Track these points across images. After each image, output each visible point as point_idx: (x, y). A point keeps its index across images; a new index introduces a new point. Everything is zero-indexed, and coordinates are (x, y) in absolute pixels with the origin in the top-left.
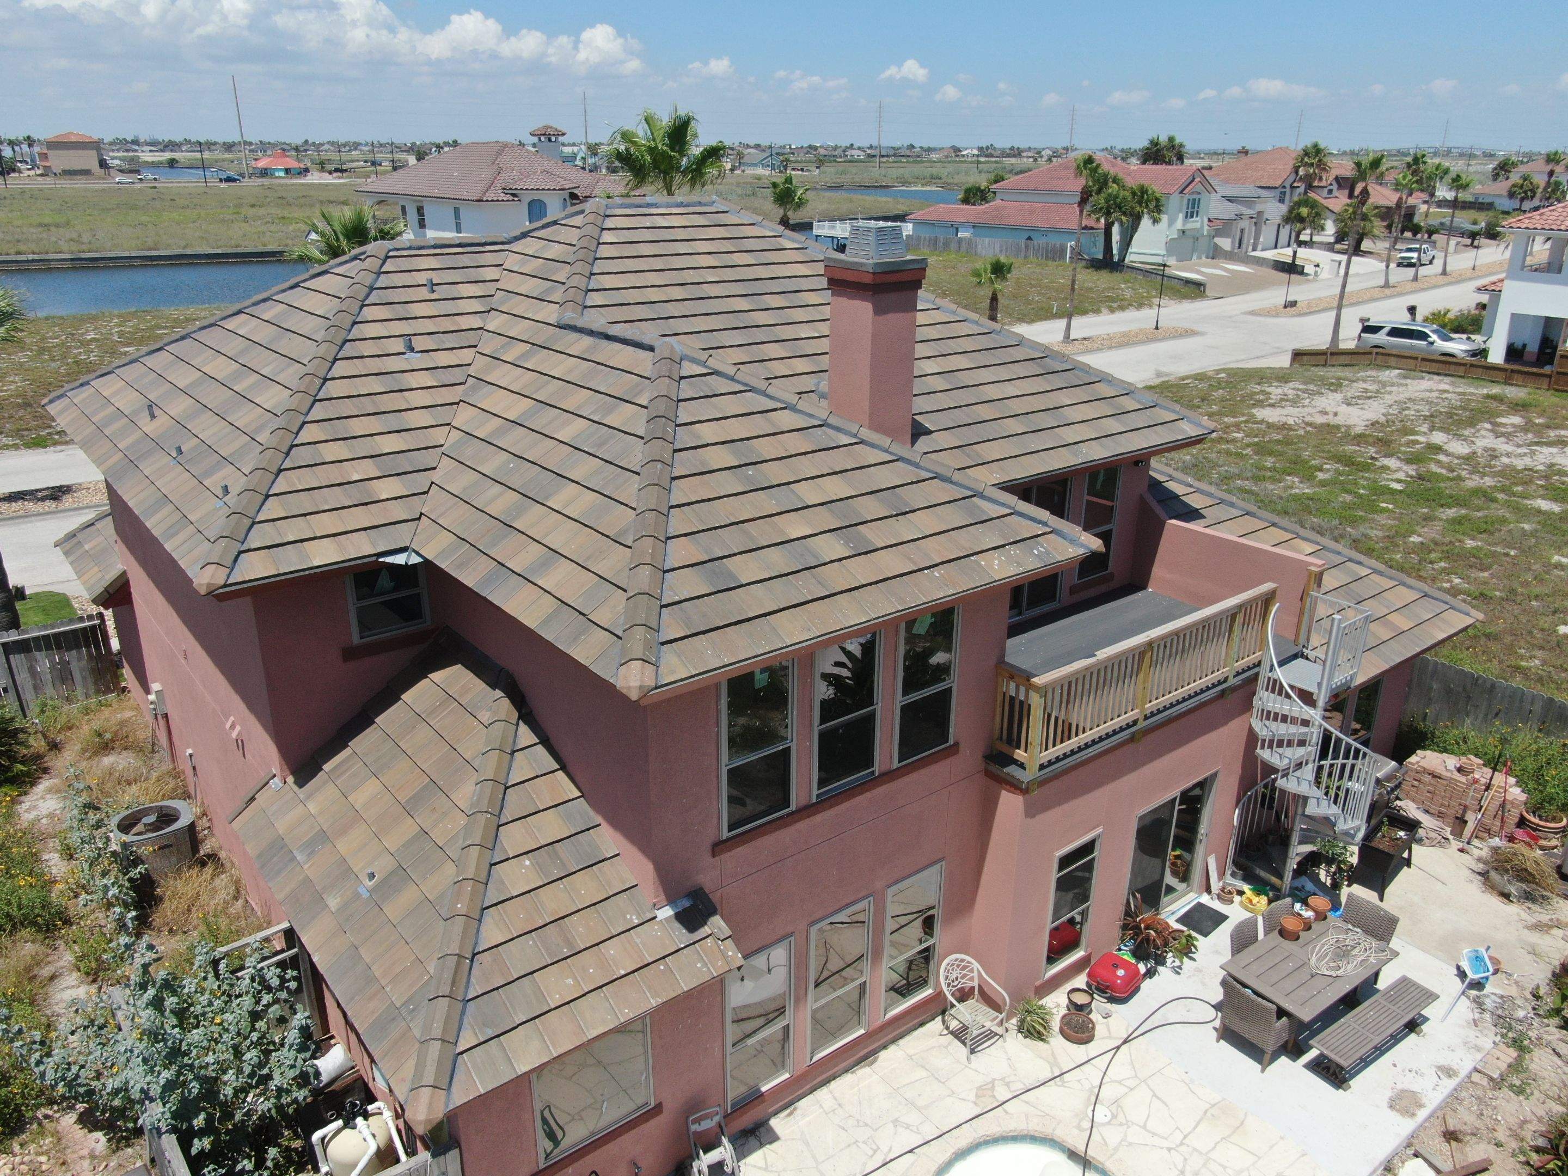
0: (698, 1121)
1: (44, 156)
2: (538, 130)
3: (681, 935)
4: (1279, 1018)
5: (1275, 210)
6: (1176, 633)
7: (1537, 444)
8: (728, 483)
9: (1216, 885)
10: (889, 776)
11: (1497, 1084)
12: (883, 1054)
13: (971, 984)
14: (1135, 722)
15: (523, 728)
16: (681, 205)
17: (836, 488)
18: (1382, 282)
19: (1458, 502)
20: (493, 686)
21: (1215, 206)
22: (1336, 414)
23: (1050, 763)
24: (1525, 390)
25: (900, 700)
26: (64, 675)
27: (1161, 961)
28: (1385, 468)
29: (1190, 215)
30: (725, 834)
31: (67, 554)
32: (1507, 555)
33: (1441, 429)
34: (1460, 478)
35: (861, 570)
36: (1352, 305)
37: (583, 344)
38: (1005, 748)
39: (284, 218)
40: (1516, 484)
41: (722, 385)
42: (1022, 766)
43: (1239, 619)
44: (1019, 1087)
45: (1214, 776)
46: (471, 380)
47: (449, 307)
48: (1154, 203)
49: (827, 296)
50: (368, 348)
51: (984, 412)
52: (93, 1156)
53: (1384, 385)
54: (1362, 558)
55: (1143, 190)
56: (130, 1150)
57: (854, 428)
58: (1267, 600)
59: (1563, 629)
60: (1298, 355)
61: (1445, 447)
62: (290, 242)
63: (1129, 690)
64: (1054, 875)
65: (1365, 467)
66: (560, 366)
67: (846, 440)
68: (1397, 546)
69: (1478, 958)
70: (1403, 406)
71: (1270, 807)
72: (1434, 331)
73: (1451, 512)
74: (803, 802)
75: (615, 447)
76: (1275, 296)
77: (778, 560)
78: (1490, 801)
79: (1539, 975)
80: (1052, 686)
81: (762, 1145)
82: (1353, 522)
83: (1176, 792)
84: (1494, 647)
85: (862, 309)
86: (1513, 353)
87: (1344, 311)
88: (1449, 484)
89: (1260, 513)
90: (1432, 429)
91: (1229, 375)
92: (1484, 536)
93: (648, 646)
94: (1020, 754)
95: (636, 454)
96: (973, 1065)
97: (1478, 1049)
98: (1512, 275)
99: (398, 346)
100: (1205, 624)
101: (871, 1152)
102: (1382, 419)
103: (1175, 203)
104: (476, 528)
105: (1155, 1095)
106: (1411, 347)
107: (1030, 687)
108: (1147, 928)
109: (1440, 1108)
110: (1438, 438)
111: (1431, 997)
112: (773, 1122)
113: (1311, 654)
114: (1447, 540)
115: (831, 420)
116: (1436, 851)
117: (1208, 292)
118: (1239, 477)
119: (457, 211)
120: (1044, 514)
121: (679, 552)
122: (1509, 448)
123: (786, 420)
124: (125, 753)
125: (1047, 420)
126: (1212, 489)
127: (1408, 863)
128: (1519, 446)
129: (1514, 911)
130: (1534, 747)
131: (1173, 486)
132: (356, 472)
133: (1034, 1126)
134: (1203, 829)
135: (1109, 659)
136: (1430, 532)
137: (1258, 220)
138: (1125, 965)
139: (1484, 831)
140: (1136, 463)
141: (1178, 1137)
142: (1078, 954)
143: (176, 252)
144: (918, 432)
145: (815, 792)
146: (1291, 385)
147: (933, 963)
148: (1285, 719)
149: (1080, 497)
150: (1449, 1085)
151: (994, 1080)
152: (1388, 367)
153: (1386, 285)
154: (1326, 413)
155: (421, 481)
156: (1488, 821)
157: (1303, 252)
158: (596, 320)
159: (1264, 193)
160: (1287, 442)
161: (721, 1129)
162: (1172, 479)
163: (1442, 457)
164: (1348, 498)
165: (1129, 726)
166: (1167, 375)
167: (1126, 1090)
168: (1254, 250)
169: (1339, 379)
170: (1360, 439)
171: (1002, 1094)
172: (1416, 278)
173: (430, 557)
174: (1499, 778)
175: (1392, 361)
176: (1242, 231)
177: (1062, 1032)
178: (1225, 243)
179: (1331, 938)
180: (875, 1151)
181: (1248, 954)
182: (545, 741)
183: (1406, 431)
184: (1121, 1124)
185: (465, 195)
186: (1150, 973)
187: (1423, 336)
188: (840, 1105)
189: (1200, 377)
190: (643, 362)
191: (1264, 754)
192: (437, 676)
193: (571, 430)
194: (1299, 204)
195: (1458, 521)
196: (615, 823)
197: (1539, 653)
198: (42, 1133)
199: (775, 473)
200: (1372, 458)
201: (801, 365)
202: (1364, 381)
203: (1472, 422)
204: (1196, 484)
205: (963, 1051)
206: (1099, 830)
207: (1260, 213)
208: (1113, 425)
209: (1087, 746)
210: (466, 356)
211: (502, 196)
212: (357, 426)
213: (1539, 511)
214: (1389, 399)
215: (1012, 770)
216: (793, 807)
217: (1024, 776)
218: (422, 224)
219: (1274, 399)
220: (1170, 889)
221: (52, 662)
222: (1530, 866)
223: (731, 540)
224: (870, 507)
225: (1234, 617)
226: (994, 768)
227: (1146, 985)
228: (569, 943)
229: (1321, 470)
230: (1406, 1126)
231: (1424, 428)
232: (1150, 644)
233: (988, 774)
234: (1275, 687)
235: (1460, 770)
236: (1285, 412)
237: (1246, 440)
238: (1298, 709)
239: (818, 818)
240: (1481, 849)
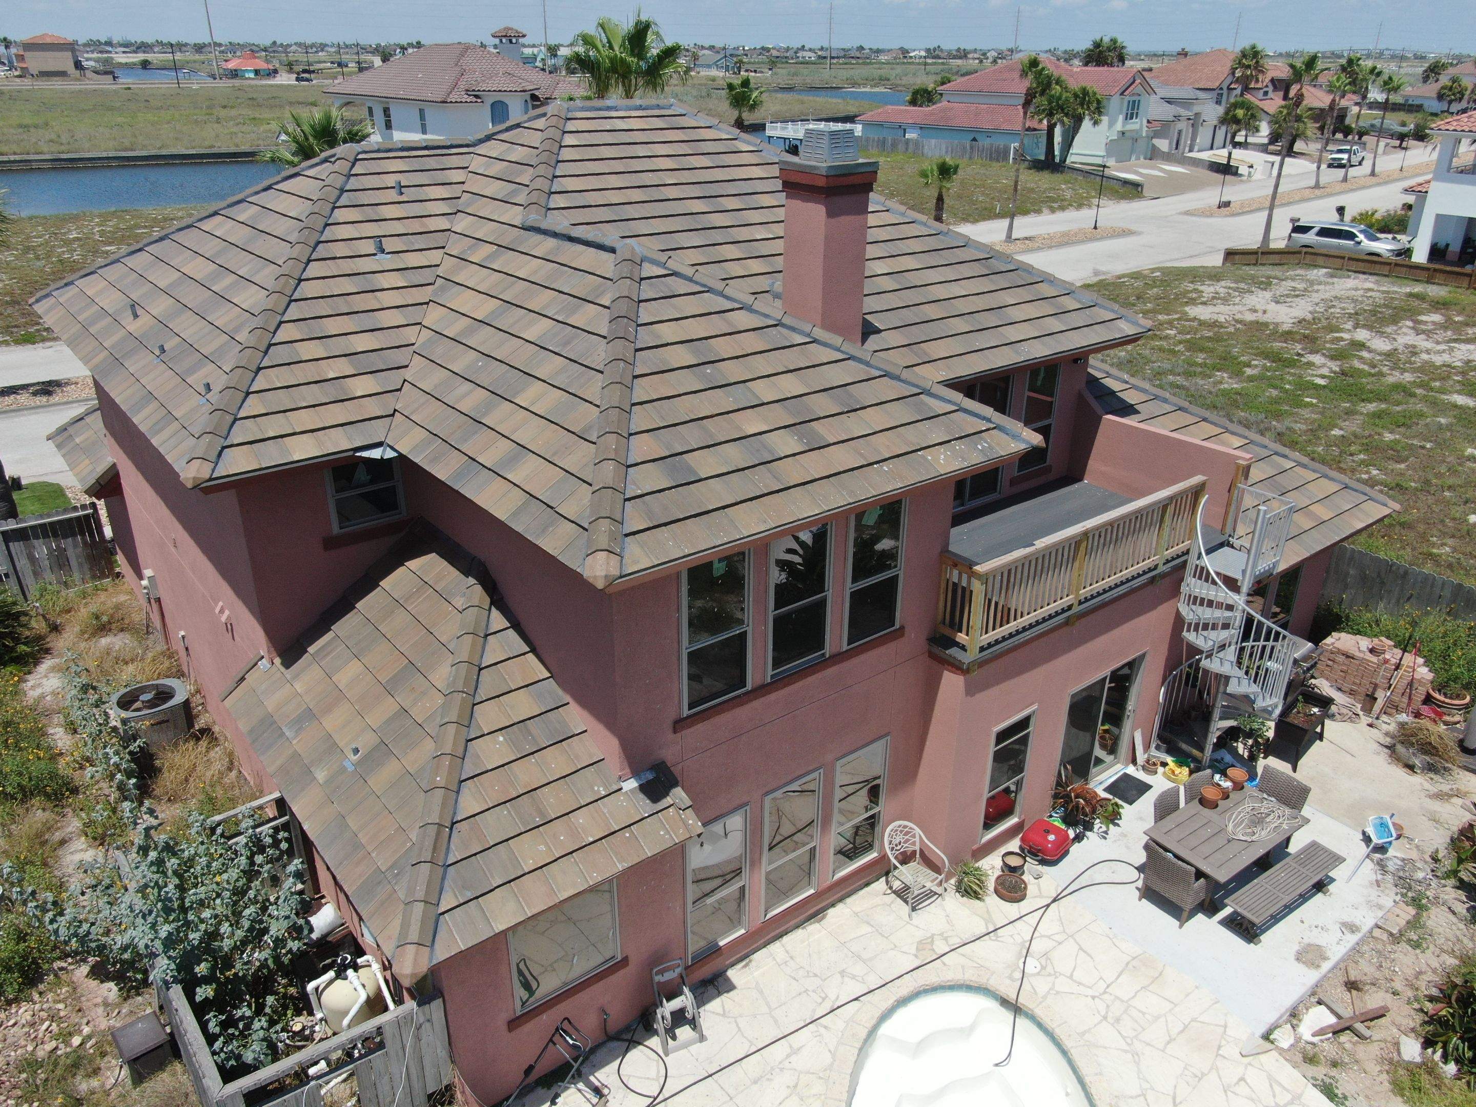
0: (661, 972)
1: (21, 58)
2: (500, 31)
3: (645, 805)
4: (1197, 879)
5: (1212, 112)
6: (1111, 524)
7: (1455, 341)
8: (688, 381)
9: (1141, 757)
10: (839, 657)
11: (1396, 938)
12: (831, 912)
13: (912, 848)
14: (1070, 607)
15: (495, 613)
16: (640, 108)
17: (791, 385)
18: (1312, 183)
19: (1380, 397)
20: (467, 574)
21: (1154, 108)
22: (1265, 312)
23: (990, 645)
24: (1447, 289)
25: (849, 587)
26: (60, 562)
27: (1089, 827)
28: (1310, 364)
29: (1130, 116)
30: (686, 712)
31: (59, 447)
32: (1423, 447)
33: (1364, 326)
34: (1381, 374)
35: (815, 465)
36: (1283, 205)
37: (548, 245)
38: (947, 631)
39: (254, 119)
40: (1435, 380)
41: (682, 287)
42: (963, 648)
43: (1170, 510)
44: (956, 941)
45: (1143, 656)
46: (440, 281)
47: (416, 209)
48: (1095, 105)
49: (781, 198)
50: (340, 250)
51: (932, 311)
52: (106, 1004)
53: (1312, 283)
54: (1287, 451)
55: (1085, 92)
56: (140, 998)
57: (807, 328)
58: (1197, 492)
59: (1474, 518)
60: (1230, 254)
61: (1368, 344)
62: (261, 142)
63: (1064, 577)
64: (992, 748)
65: (1291, 363)
66: (526, 267)
67: (799, 339)
68: (1319, 438)
69: (1383, 825)
70: (1329, 304)
71: (1194, 686)
72: (1361, 232)
73: (1372, 407)
74: (759, 682)
75: (580, 346)
76: (1210, 196)
77: (735, 455)
78: (1400, 680)
79: (1439, 840)
80: (993, 573)
81: (719, 994)
82: (1278, 416)
83: (1106, 672)
84: (1410, 535)
85: (815, 212)
86: (1436, 253)
87: (1275, 211)
88: (1371, 379)
89: (1193, 408)
90: (1356, 326)
91: (1163, 273)
92: (1402, 429)
93: (613, 538)
94: (961, 637)
95: (599, 353)
96: (914, 922)
97: (1380, 907)
98: (1438, 177)
99: (369, 247)
100: (1138, 515)
101: (820, 1000)
102: (1309, 317)
103: (1115, 105)
104: (448, 424)
105: (1081, 949)
106: (1339, 247)
107: (972, 574)
108: (1076, 797)
109: (1342, 960)
110: (1362, 335)
111: (1338, 860)
112: (730, 973)
113: (1237, 543)
114: (1367, 433)
115: (787, 320)
116: (1347, 726)
117: (1145, 193)
118: (1172, 372)
119: (421, 111)
120: (988, 411)
121: (641, 448)
122: (1429, 345)
123: (742, 319)
124: (121, 635)
125: (991, 319)
126: (1146, 385)
127: (1320, 737)
128: (1438, 343)
129: (1418, 781)
130: (1442, 629)
131: (1109, 383)
132: (332, 370)
133: (970, 976)
134: (1130, 706)
135: (1047, 548)
136: (1351, 426)
137: (1196, 122)
138: (1056, 830)
139: (1392, 707)
140: (1075, 361)
141: (1102, 986)
142: (1013, 821)
143: (153, 152)
144: (868, 330)
145: (770, 672)
146: (1223, 283)
147: (878, 829)
148: (1210, 603)
149: (1021, 393)
150: (1352, 939)
151: (933, 935)
152: (1316, 266)
153: (1317, 186)
154: (1255, 311)
155: (394, 378)
156: (1396, 698)
157: (1237, 153)
158: (560, 222)
159: (1201, 95)
160: (1217, 339)
161: (682, 980)
162: (1109, 375)
163: (1365, 354)
164: (1274, 393)
165: (1064, 611)
166: (1104, 273)
167: (1055, 944)
168: (1190, 151)
169: (1268, 277)
170: (1288, 336)
171: (941, 948)
172: (1345, 179)
173: (404, 453)
174: (1408, 659)
175: (1320, 260)
176: (1180, 132)
177: (996, 891)
178: (1163, 145)
179: (1248, 806)
180: (824, 999)
181: (1169, 822)
182: (516, 625)
183: (1332, 329)
184: (1050, 975)
185: (430, 97)
186: (1079, 838)
187: (1350, 236)
188: (792, 958)
189: (1136, 275)
190: (605, 263)
191: (1190, 636)
192: (413, 564)
193: (537, 329)
194: (1235, 106)
195: (1378, 415)
196: (584, 703)
197: (1450, 541)
198: (58, 982)
199: (733, 371)
200: (1299, 354)
201: (756, 266)
202: (1293, 280)
203: (1395, 320)
204: (1133, 381)
205: (906, 909)
206: (1034, 707)
207: (1197, 115)
208: (1055, 324)
209: (1025, 629)
210: (434, 257)
211: (466, 98)
212: (332, 326)
213: (1456, 406)
214: (1316, 297)
215: (954, 651)
216: (749, 687)
217: (966, 658)
218: (388, 126)
219: (1206, 296)
220: (1099, 761)
221: (49, 548)
222: (1433, 739)
223: (692, 436)
224: (823, 404)
225: (1165, 508)
226: (937, 650)
227: (1075, 849)
228: (541, 814)
229: (1249, 365)
230: (1311, 977)
231: (1349, 325)
232: (1085, 534)
233: (931, 655)
234: (1203, 574)
235: (1372, 651)
236: (1216, 309)
237: (1179, 337)
238: (1223, 594)
239: (773, 697)
240: (1389, 724)
